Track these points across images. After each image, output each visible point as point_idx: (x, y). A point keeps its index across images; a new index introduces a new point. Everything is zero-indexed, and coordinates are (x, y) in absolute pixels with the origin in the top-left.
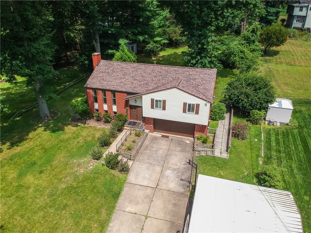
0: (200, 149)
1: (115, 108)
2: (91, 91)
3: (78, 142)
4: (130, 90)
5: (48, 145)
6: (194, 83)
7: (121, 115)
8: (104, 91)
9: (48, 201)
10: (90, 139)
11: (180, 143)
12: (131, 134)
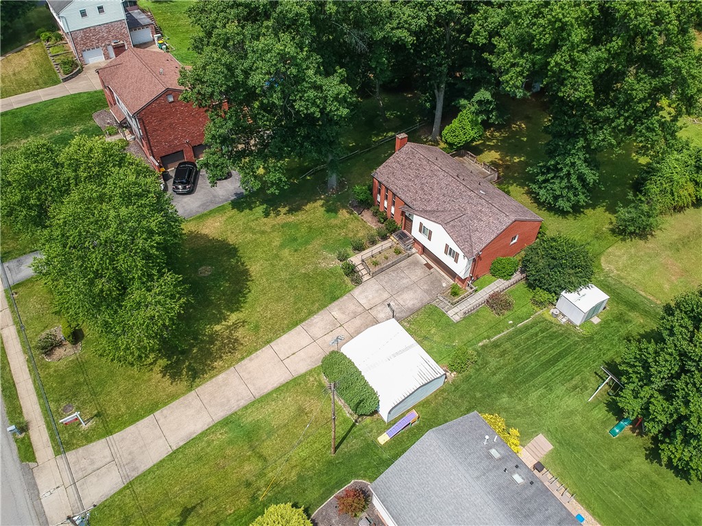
1: (393, 210)
2: (377, 182)
4: (408, 202)
7: (395, 221)
8: (387, 189)
10: (351, 235)
11: (435, 282)
12: (391, 247)
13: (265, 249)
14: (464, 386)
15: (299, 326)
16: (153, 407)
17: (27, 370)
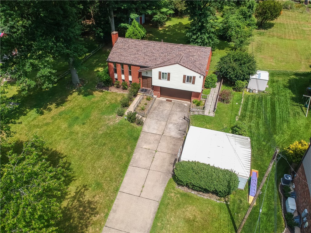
0: (194, 110)
1: (130, 78)
2: (112, 64)
3: (105, 104)
4: (142, 64)
5: (84, 106)
6: (192, 59)
7: (135, 84)
8: (122, 64)
9: (93, 141)
10: (113, 101)
11: (180, 106)
12: (143, 98)
13: (58, 133)
15: (129, 167)
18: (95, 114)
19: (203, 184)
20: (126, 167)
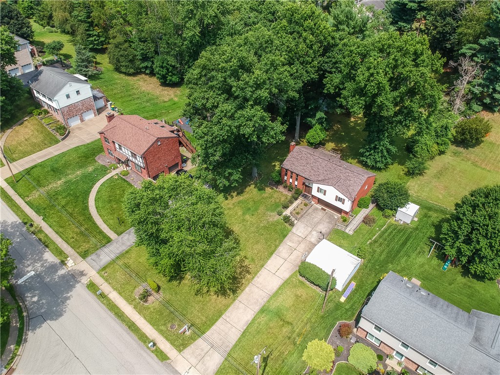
0: (339, 224)
1: (296, 183)
2: (284, 170)
3: (271, 201)
4: (307, 177)
5: (256, 199)
7: (299, 188)
8: (292, 173)
10: (278, 201)
11: (331, 217)
12: (301, 203)
13: (236, 217)
14: (370, 265)
15: (274, 255)
16: (219, 314)
17: (137, 313)
18: (262, 209)
19: (312, 279)
20: (272, 254)
